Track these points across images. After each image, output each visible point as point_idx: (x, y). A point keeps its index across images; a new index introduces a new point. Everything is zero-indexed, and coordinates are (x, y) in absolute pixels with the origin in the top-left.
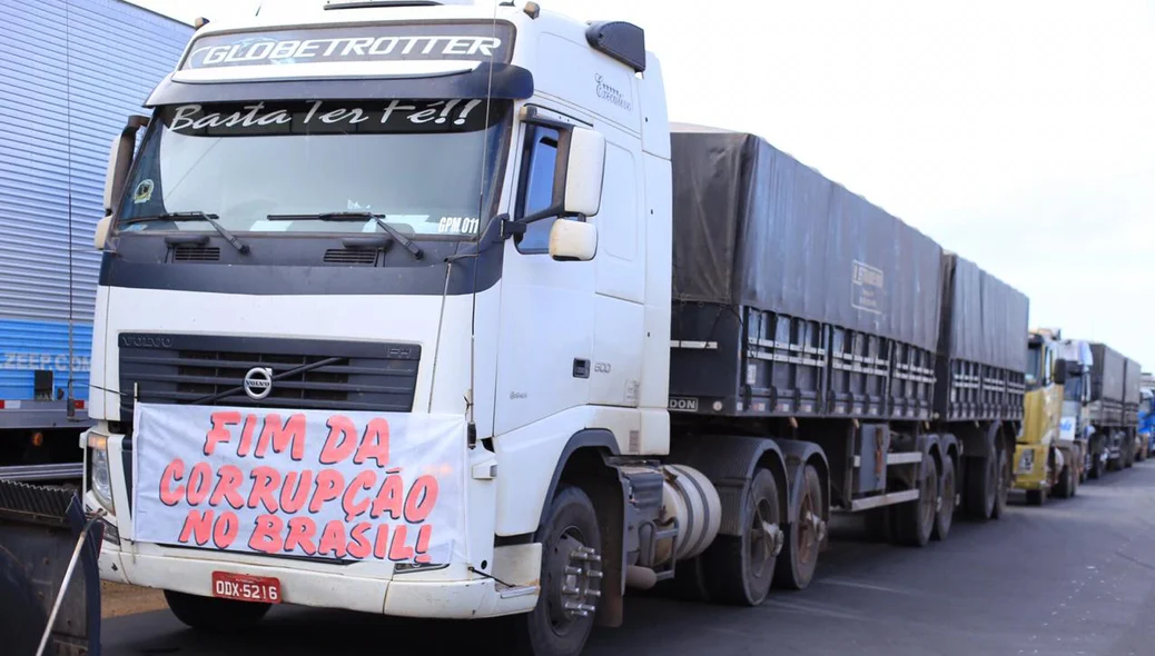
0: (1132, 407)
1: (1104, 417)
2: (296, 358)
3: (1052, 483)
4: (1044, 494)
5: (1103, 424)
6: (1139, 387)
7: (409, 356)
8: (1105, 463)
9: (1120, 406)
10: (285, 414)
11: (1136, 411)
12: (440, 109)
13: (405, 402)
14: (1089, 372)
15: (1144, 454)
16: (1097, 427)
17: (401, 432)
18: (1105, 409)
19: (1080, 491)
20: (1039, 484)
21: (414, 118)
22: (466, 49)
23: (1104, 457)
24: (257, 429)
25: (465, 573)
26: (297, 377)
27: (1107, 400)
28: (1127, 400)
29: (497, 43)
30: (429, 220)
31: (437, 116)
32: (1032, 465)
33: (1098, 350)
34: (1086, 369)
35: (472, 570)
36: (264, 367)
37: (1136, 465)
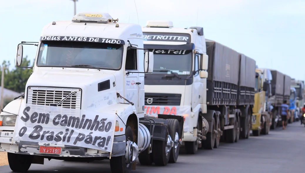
0: (287, 97)
1: (276, 102)
2: (158, 96)
3: (262, 128)
4: (259, 132)
5: (276, 105)
6: (290, 87)
7: (179, 96)
8: (277, 122)
9: (282, 97)
10: (156, 106)
11: (289, 99)
12: (179, 51)
13: (179, 104)
14: (271, 83)
15: (292, 120)
16: (274, 107)
17: (178, 109)
18: (277, 99)
19: (270, 133)
20: (258, 128)
21: (175, 53)
22: (182, 39)
23: (276, 120)
24: (150, 109)
25: (189, 133)
26: (157, 100)
27: (278, 95)
28: (285, 94)
29: (188, 38)
30: (179, 72)
31: (179, 52)
32: (255, 121)
33: (274, 73)
34: (270, 82)
35: (191, 132)
36: (151, 98)
37: (289, 125)
